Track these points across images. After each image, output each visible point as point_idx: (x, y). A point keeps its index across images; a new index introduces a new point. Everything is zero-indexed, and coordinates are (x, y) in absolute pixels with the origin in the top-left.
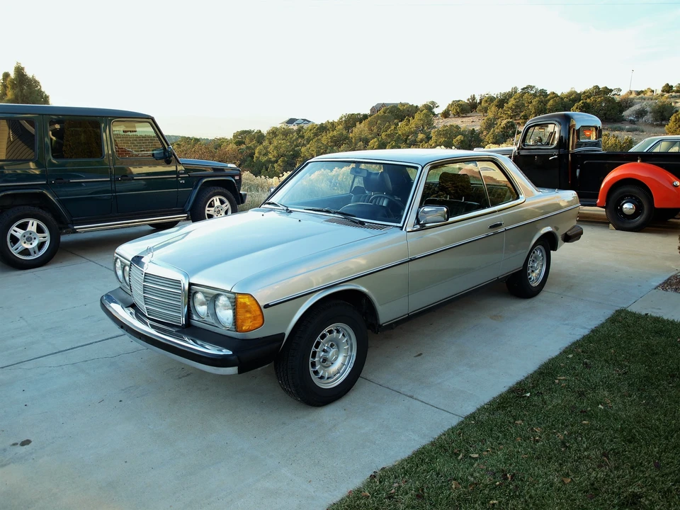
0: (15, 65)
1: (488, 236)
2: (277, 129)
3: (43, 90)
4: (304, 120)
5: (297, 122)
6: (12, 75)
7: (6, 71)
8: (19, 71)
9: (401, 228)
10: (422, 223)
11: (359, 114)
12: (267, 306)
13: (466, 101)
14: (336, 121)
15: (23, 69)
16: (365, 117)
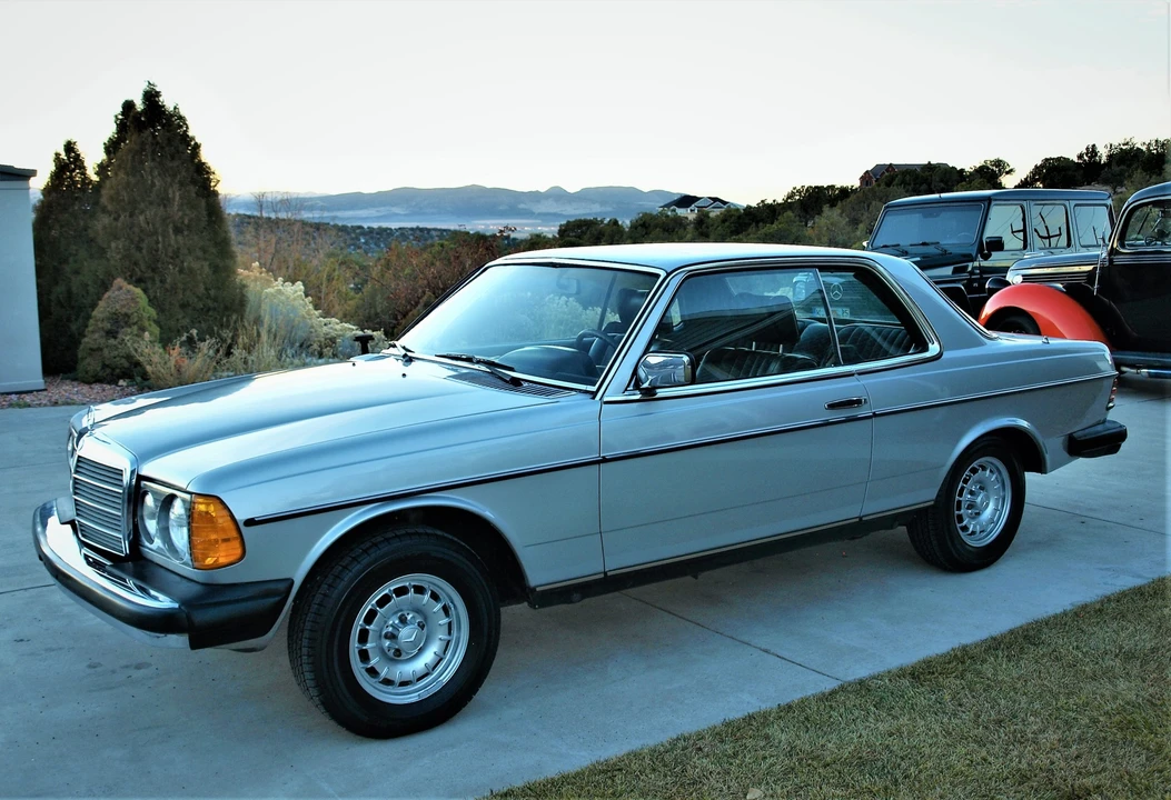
0: (145, 86)
1: (827, 424)
2: (652, 217)
3: (190, 133)
4: (715, 200)
5: (698, 203)
6: (139, 106)
7: (130, 98)
8: (151, 96)
9: (594, 394)
10: (646, 385)
11: (832, 187)
12: (250, 522)
13: (1076, 160)
14: (780, 201)
15: (158, 94)
16: (845, 192)
